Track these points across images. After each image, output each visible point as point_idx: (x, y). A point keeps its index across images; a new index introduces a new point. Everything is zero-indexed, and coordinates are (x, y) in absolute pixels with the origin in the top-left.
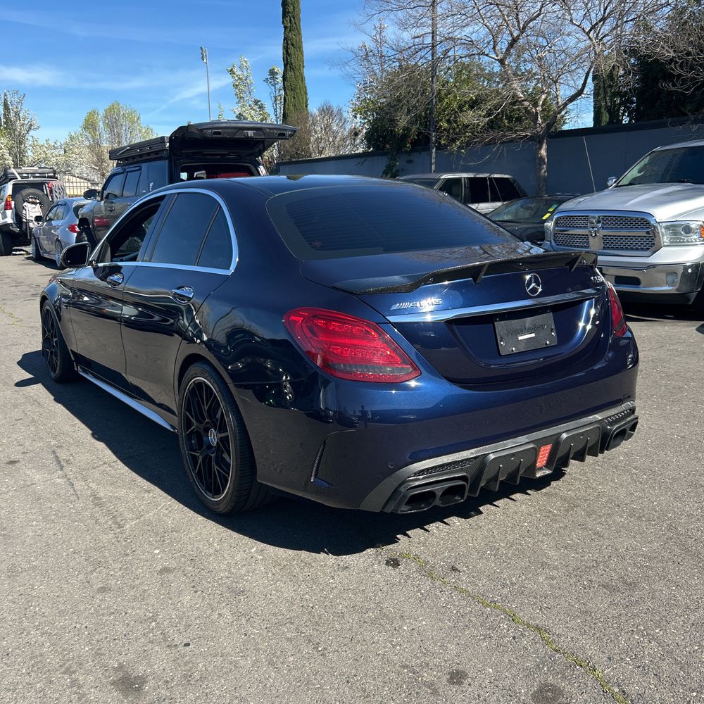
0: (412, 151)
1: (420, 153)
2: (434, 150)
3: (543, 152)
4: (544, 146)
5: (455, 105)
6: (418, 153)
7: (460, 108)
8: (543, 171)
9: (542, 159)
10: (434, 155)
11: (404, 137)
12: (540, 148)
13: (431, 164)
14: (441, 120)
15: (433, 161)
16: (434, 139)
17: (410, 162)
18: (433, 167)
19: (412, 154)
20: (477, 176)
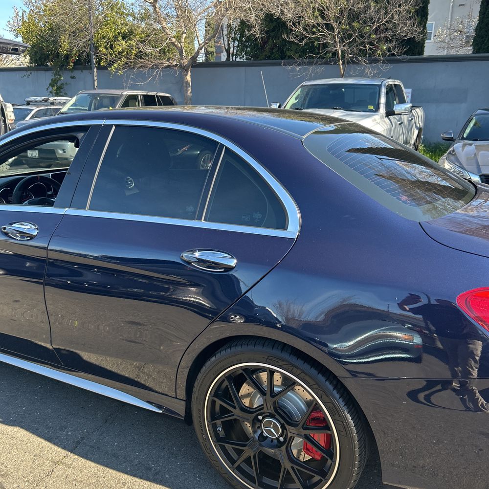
0: (74, 69)
1: (82, 71)
2: (95, 70)
3: (188, 78)
4: (189, 73)
5: (111, 35)
6: (80, 71)
7: (115, 37)
8: (189, 92)
9: (187, 83)
10: (95, 74)
11: (67, 57)
12: (186, 75)
13: (94, 81)
14: (100, 46)
15: (95, 78)
16: (94, 60)
17: (73, 78)
18: (96, 83)
19: (74, 71)
20: (148, 94)
